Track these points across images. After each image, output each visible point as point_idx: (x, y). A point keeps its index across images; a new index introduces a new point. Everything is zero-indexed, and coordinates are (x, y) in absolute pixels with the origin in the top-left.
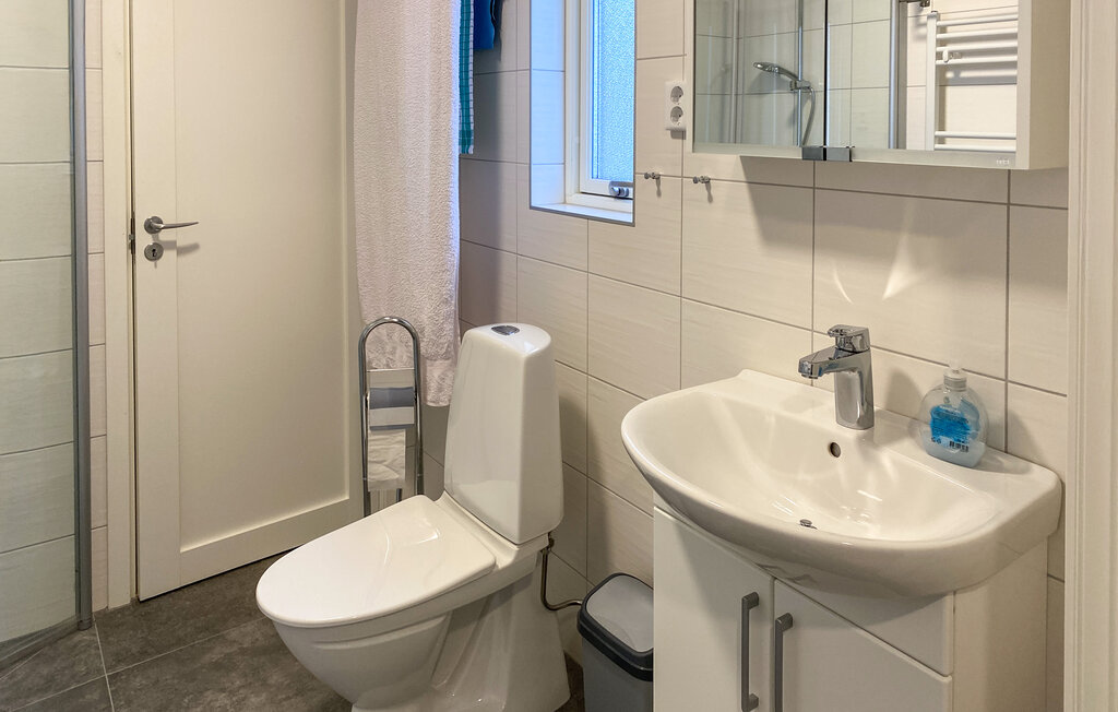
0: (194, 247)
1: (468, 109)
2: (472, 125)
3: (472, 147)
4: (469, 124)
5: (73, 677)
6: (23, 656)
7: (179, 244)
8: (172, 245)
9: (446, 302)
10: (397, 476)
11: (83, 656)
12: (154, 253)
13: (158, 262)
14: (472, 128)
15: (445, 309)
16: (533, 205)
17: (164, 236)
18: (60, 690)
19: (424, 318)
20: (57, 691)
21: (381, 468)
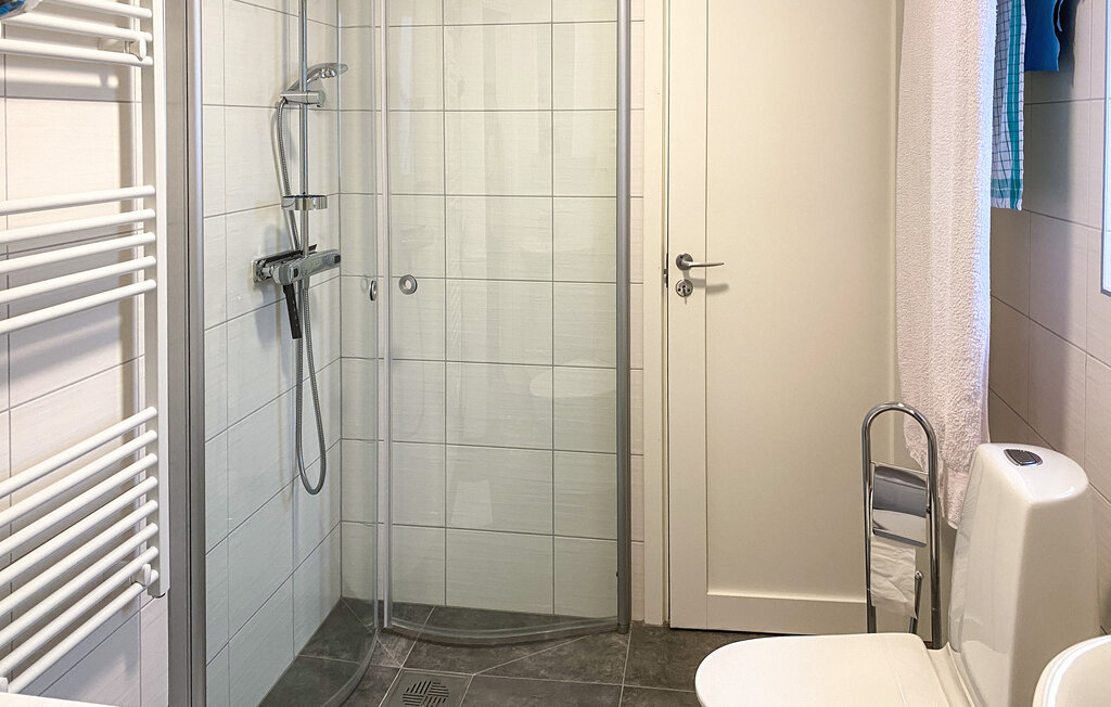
0: (723, 288)
1: (1017, 151)
2: (1022, 173)
3: (1020, 201)
4: (1018, 171)
5: (600, 673)
6: (572, 635)
7: (709, 283)
8: (702, 283)
9: (969, 399)
10: (905, 600)
11: (613, 658)
12: (686, 289)
13: (688, 298)
14: (1021, 177)
15: (966, 409)
16: (1106, 287)
17: (694, 274)
18: (588, 680)
19: (945, 412)
20: (584, 680)
21: (887, 583)
